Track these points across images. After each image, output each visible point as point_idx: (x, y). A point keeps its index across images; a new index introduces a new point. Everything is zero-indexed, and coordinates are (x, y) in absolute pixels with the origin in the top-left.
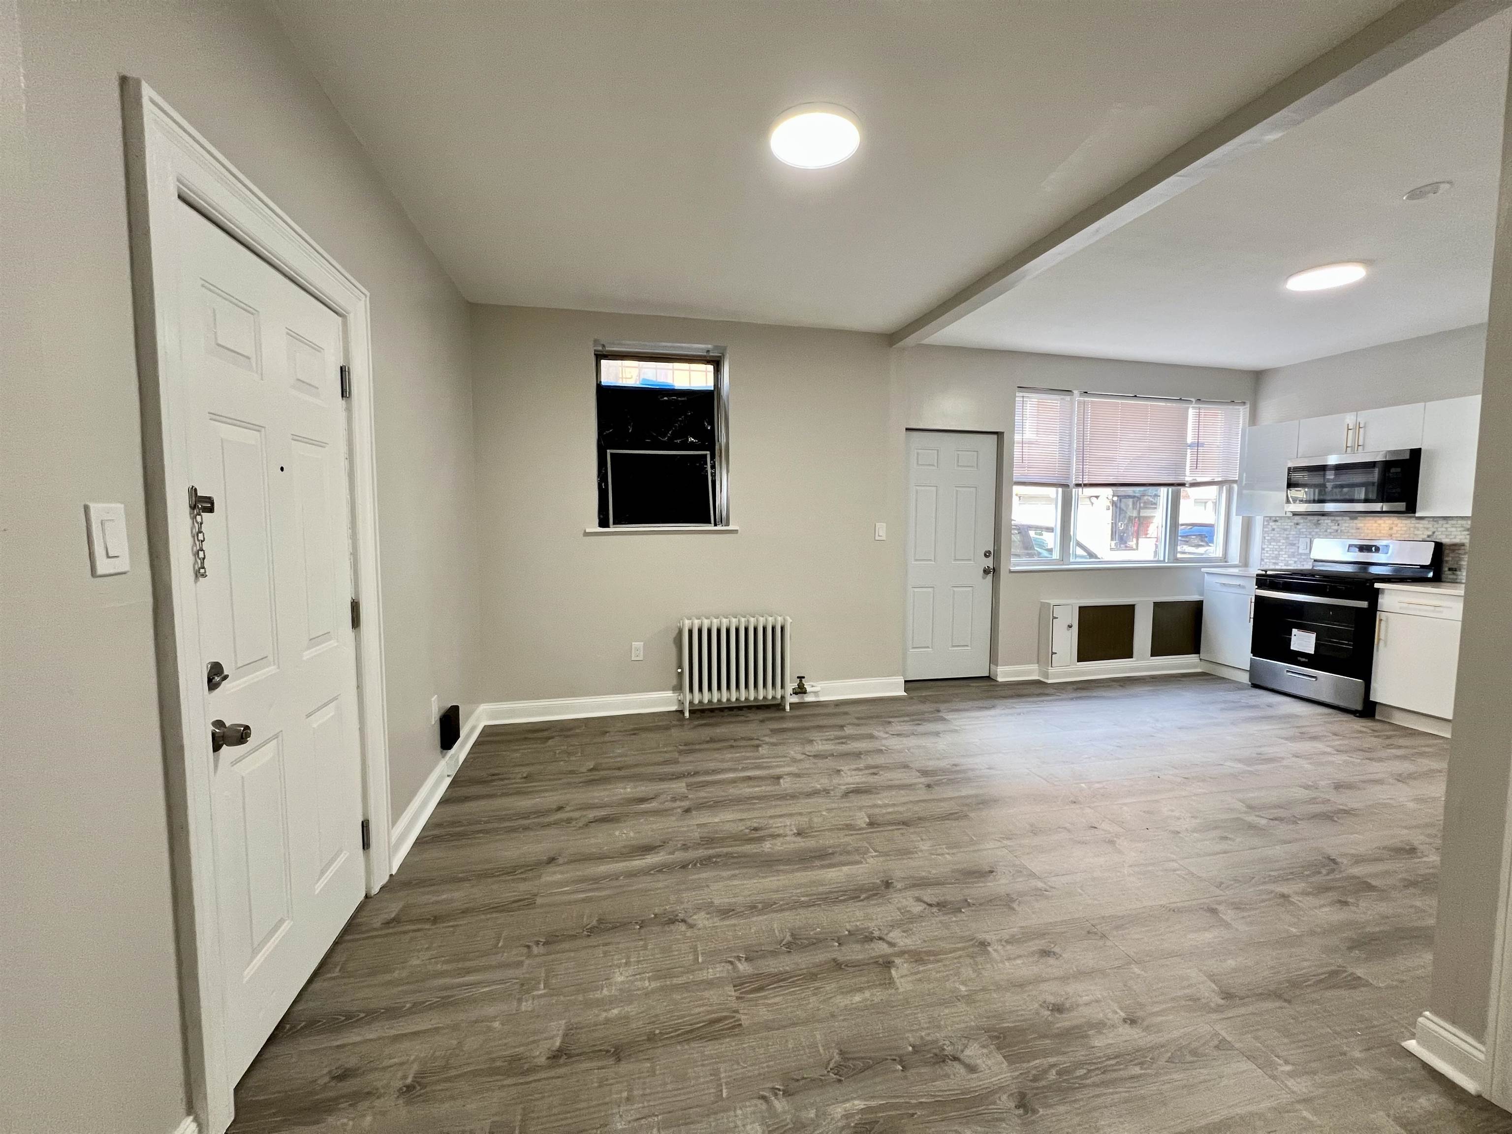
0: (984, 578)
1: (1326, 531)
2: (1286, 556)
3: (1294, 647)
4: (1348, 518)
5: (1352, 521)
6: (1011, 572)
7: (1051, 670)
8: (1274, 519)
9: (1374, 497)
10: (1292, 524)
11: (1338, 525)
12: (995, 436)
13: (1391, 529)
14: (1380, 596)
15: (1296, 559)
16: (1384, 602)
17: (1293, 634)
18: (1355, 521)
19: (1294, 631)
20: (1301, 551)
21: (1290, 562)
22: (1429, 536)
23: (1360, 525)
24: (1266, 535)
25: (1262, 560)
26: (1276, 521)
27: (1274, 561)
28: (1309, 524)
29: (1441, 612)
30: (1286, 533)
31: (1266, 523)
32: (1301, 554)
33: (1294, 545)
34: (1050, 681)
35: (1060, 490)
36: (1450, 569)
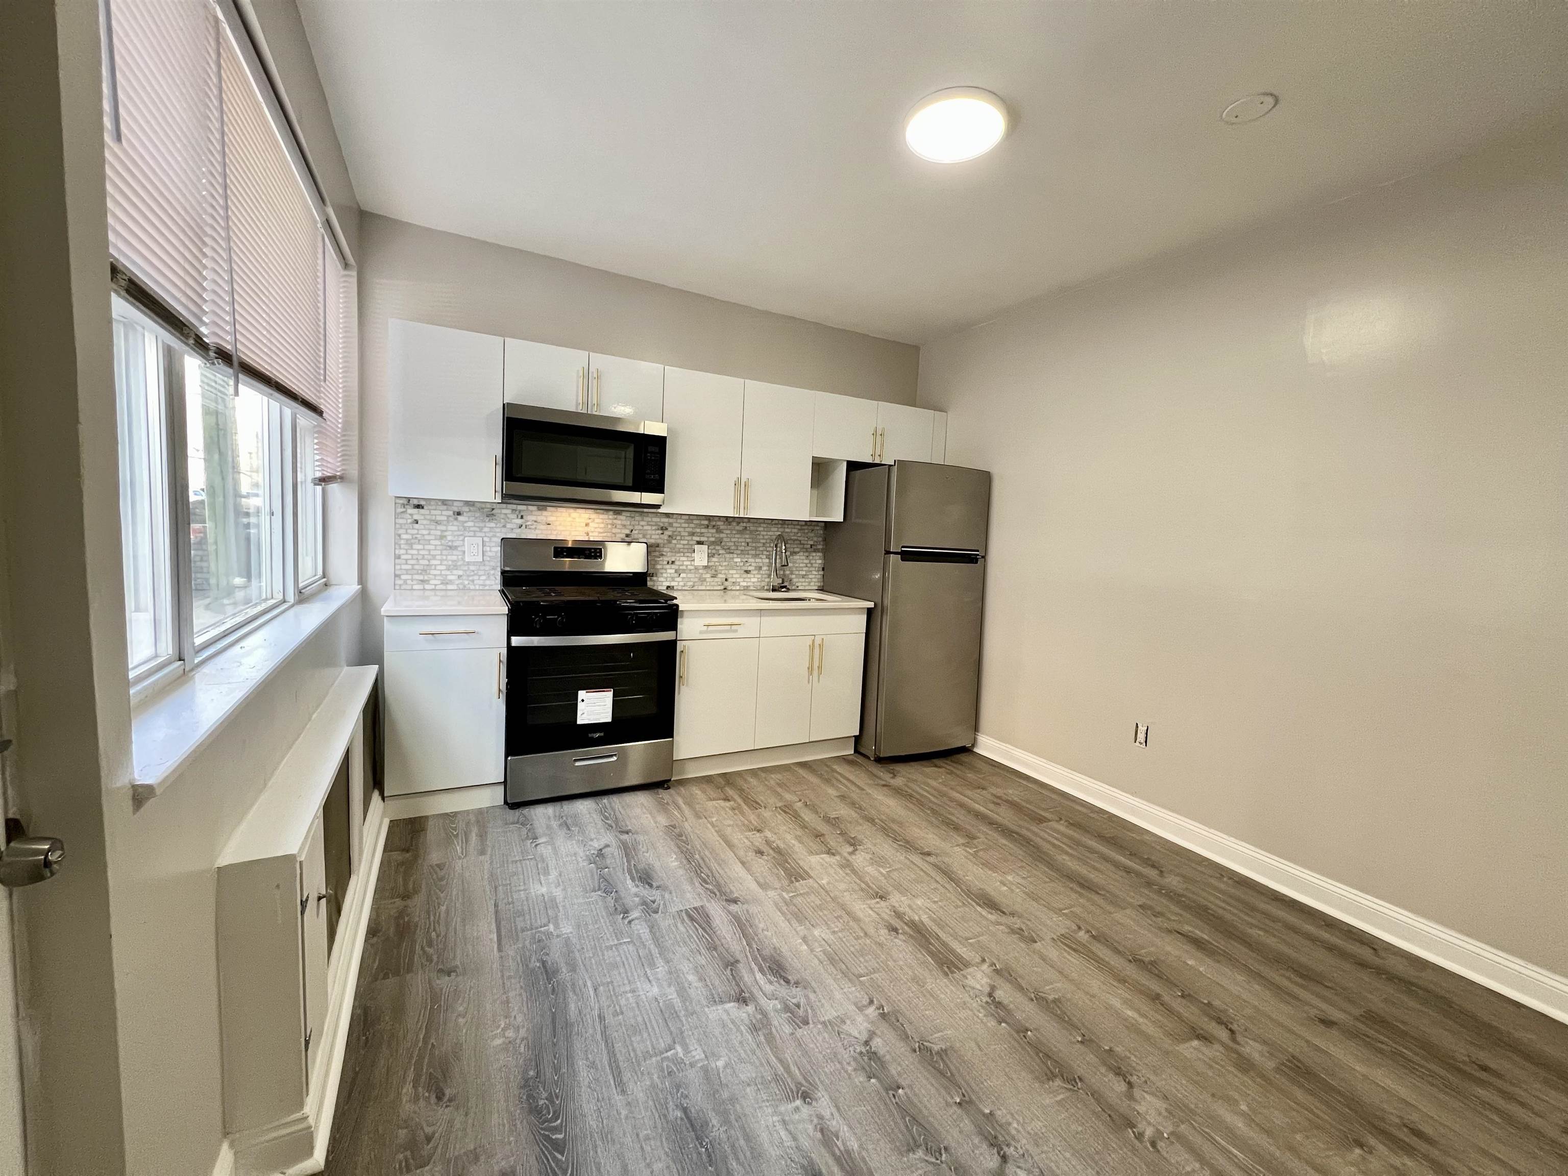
1: (504, 526)
2: (443, 567)
3: (583, 718)
4: (534, 508)
5: (540, 512)
8: (416, 502)
10: (451, 513)
11: (522, 517)
13: (587, 525)
14: (679, 620)
15: (460, 573)
16: (687, 627)
17: (579, 699)
18: (545, 513)
20: (467, 559)
21: (450, 577)
23: (551, 519)
24: (401, 531)
25: (396, 576)
26: (418, 507)
27: (421, 577)
28: (478, 515)
29: (736, 631)
30: (439, 527)
31: (400, 510)
32: (469, 563)
33: (456, 548)
36: (649, 575)
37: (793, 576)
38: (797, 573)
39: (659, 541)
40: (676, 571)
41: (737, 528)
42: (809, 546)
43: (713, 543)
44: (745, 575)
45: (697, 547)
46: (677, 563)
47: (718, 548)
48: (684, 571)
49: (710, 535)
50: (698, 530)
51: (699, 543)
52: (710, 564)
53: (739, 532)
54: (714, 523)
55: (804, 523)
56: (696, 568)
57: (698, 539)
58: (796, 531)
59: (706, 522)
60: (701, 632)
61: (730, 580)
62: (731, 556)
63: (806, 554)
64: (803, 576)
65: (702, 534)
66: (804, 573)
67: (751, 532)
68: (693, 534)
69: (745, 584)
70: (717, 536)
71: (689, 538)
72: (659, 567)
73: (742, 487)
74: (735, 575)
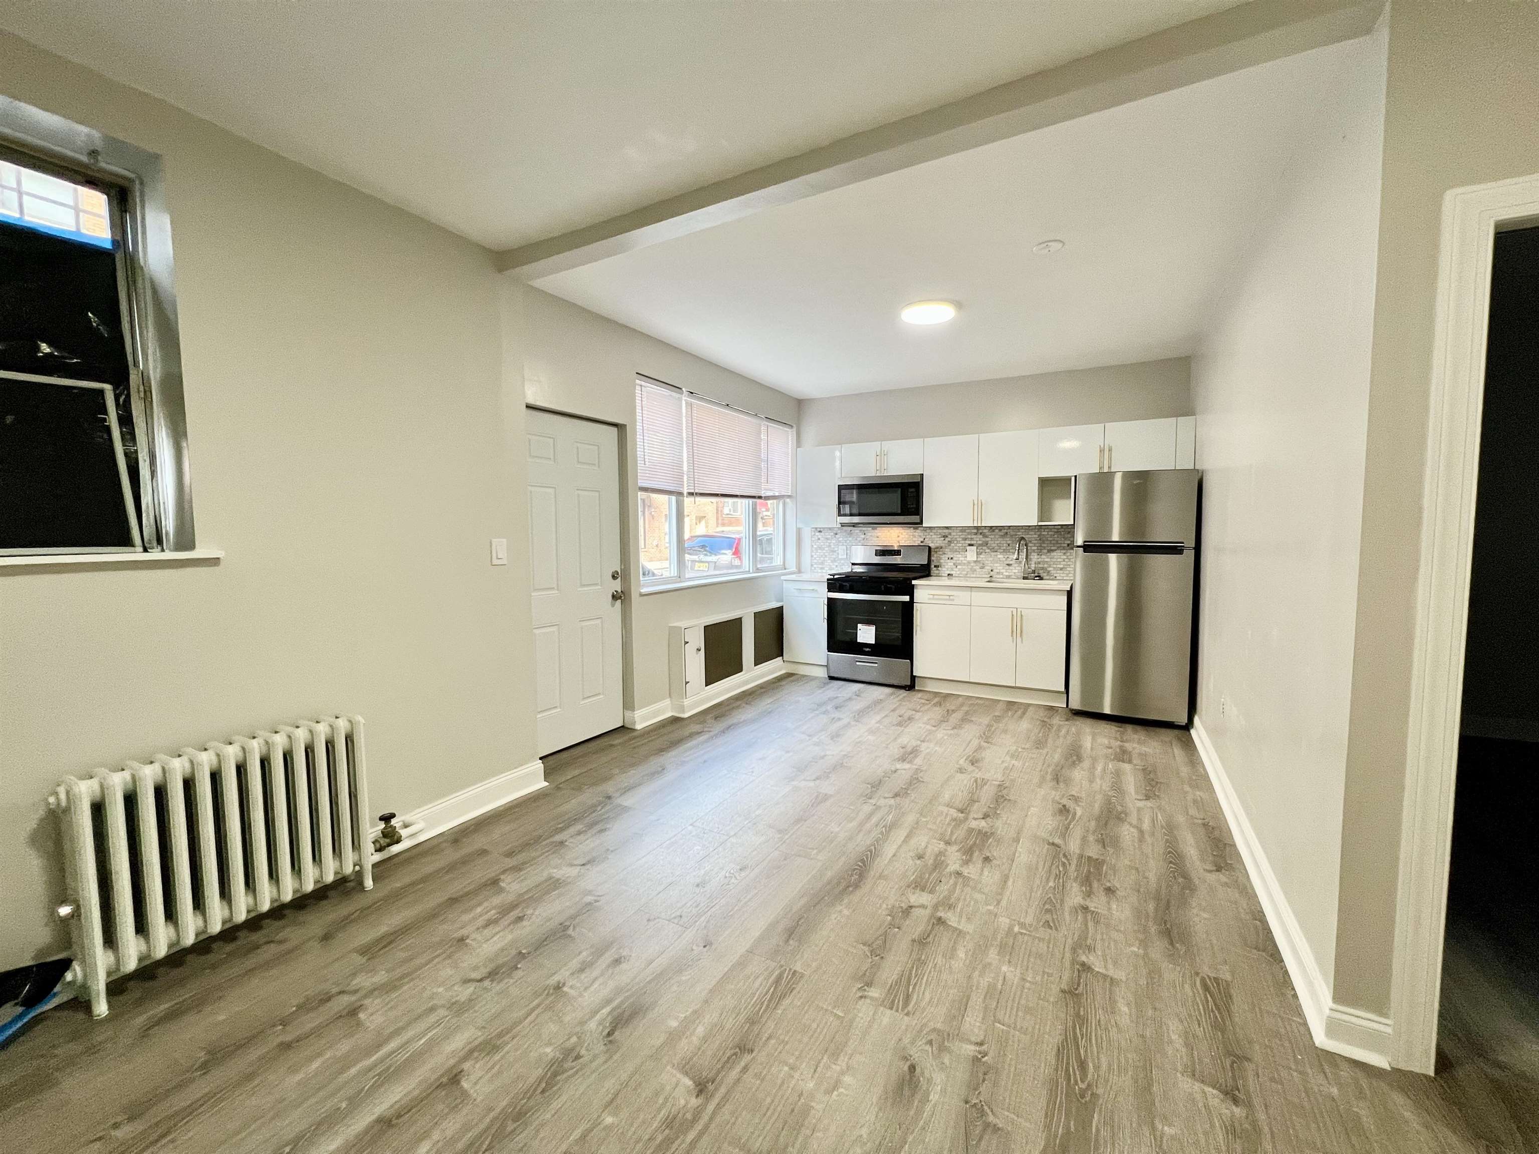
0: (613, 605)
1: (857, 539)
2: (830, 561)
3: (860, 640)
6: (642, 595)
7: (686, 702)
9: (899, 512)
10: (833, 534)
11: (866, 534)
12: (615, 429)
14: (915, 590)
15: (836, 564)
16: (919, 595)
17: (859, 629)
18: (876, 531)
19: (860, 626)
20: (840, 557)
21: (833, 566)
22: (922, 542)
23: (879, 534)
24: (813, 544)
25: (812, 565)
26: (820, 531)
27: (820, 566)
29: (953, 600)
30: (828, 541)
31: (813, 533)
32: (840, 559)
33: (835, 551)
34: (686, 715)
35: (674, 498)
36: (935, 566)
37: (1050, 569)
38: (1055, 566)
39: (942, 545)
40: (954, 564)
41: (1001, 534)
42: (1066, 545)
43: (980, 545)
44: (1007, 567)
45: (968, 548)
46: (955, 559)
47: (984, 548)
48: (960, 564)
49: (978, 539)
50: (969, 537)
51: (972, 545)
52: (979, 559)
53: (1002, 536)
54: (981, 531)
55: (1059, 527)
56: (969, 562)
57: (969, 542)
58: (1052, 533)
59: (975, 531)
60: (930, 599)
61: (994, 570)
62: (995, 553)
63: (1064, 551)
64: (1061, 569)
65: (972, 539)
66: (1062, 566)
67: (1012, 536)
68: (965, 539)
69: (1007, 574)
70: (984, 539)
71: (963, 542)
72: (942, 561)
73: (978, 506)
74: (999, 567)
